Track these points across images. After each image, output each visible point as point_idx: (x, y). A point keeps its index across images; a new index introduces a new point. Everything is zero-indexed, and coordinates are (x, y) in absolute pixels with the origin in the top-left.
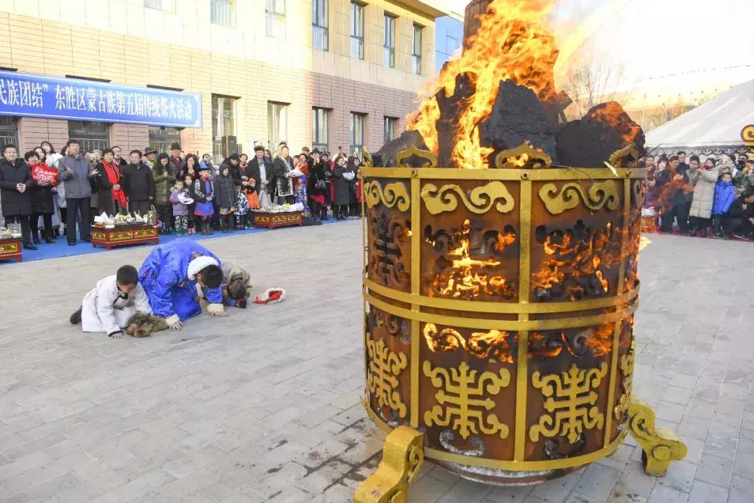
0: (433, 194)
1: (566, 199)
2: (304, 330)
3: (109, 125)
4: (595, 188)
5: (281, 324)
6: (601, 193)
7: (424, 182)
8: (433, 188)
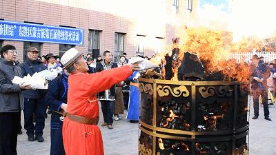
0: (161, 89)
1: (209, 92)
2: (122, 142)
3: (41, 44)
4: (221, 88)
5: (112, 139)
6: (223, 90)
7: (158, 84)
8: (161, 87)
